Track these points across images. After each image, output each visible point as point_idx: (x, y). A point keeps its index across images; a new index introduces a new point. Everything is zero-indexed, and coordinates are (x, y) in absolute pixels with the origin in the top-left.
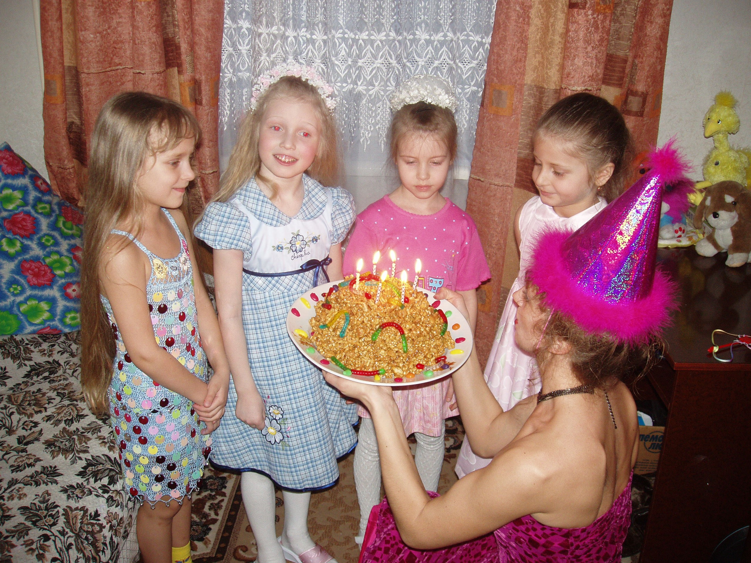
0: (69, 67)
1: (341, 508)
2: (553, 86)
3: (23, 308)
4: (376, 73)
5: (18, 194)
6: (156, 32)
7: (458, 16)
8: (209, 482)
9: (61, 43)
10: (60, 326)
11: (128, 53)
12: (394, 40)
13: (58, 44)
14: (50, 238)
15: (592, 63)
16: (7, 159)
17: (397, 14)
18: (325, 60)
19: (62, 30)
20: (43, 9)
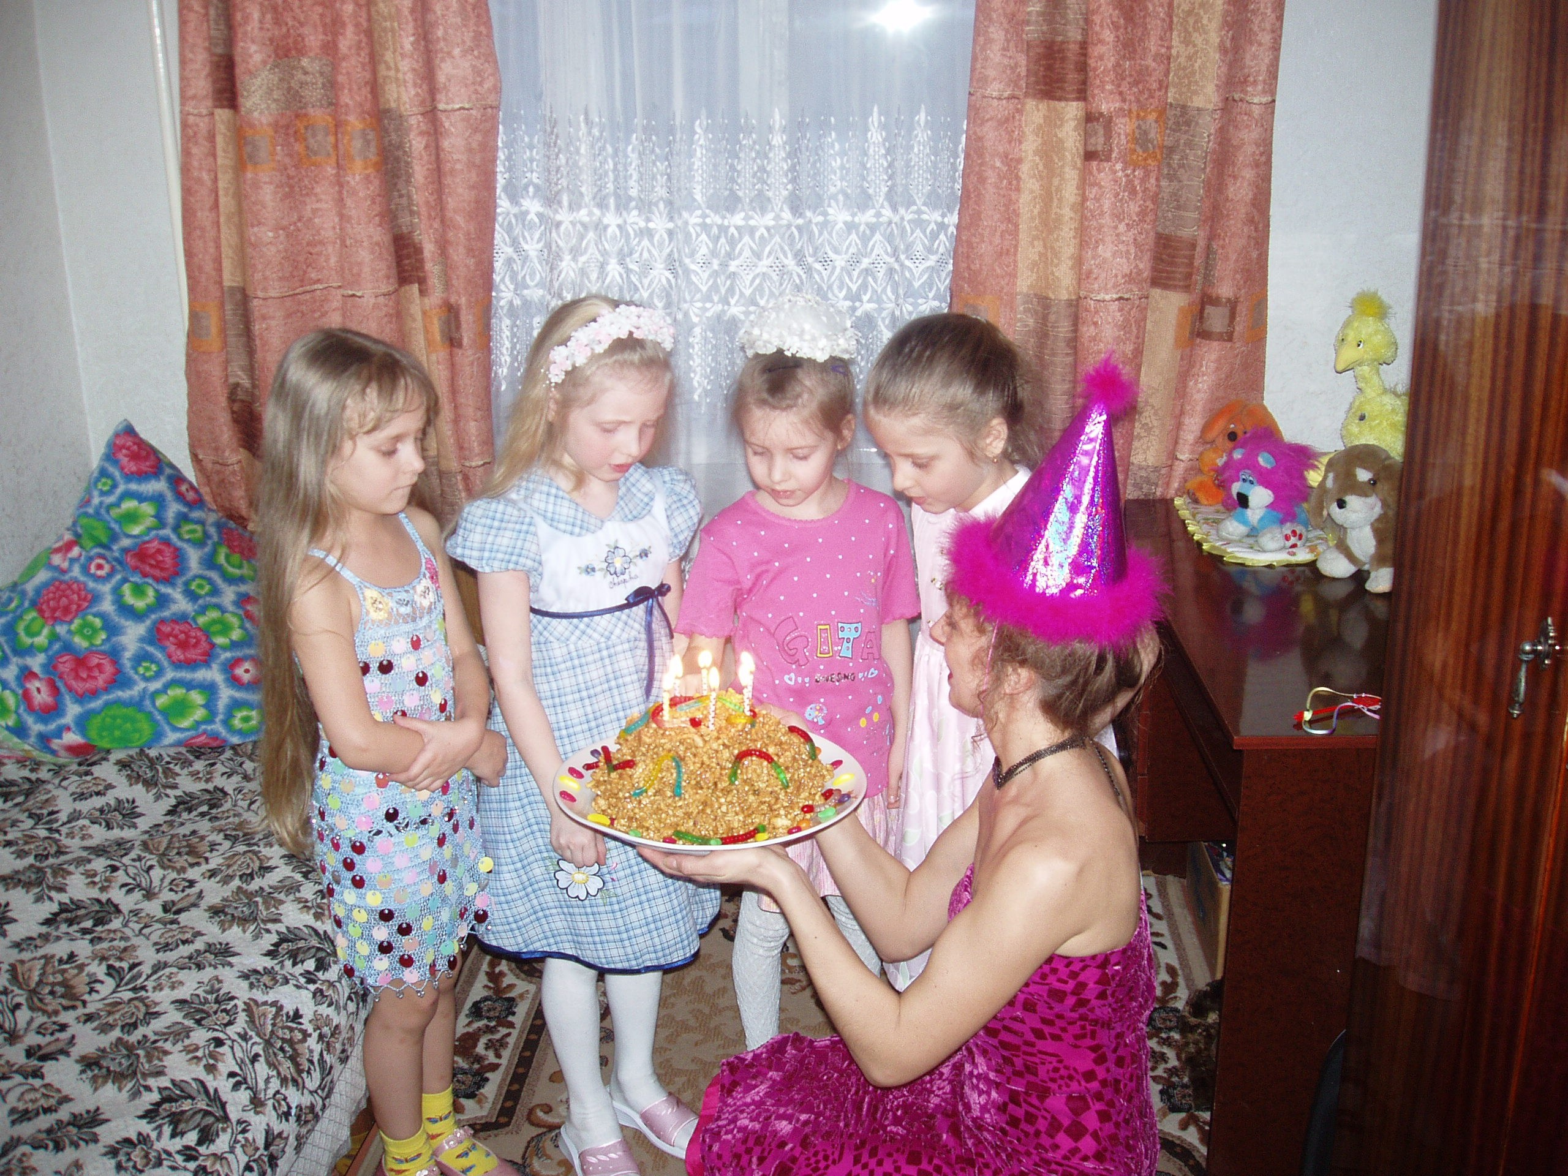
0: (231, 288)
1: (716, 1043)
2: (1064, 296)
3: (161, 701)
4: (760, 284)
5: (148, 509)
6: (380, 225)
7: (900, 180)
8: (485, 1006)
9: (218, 247)
10: (223, 732)
11: (333, 261)
12: (789, 226)
13: (212, 250)
14: (204, 582)
15: (1128, 252)
16: (128, 449)
17: (794, 180)
18: (672, 264)
19: (219, 227)
20: (187, 192)
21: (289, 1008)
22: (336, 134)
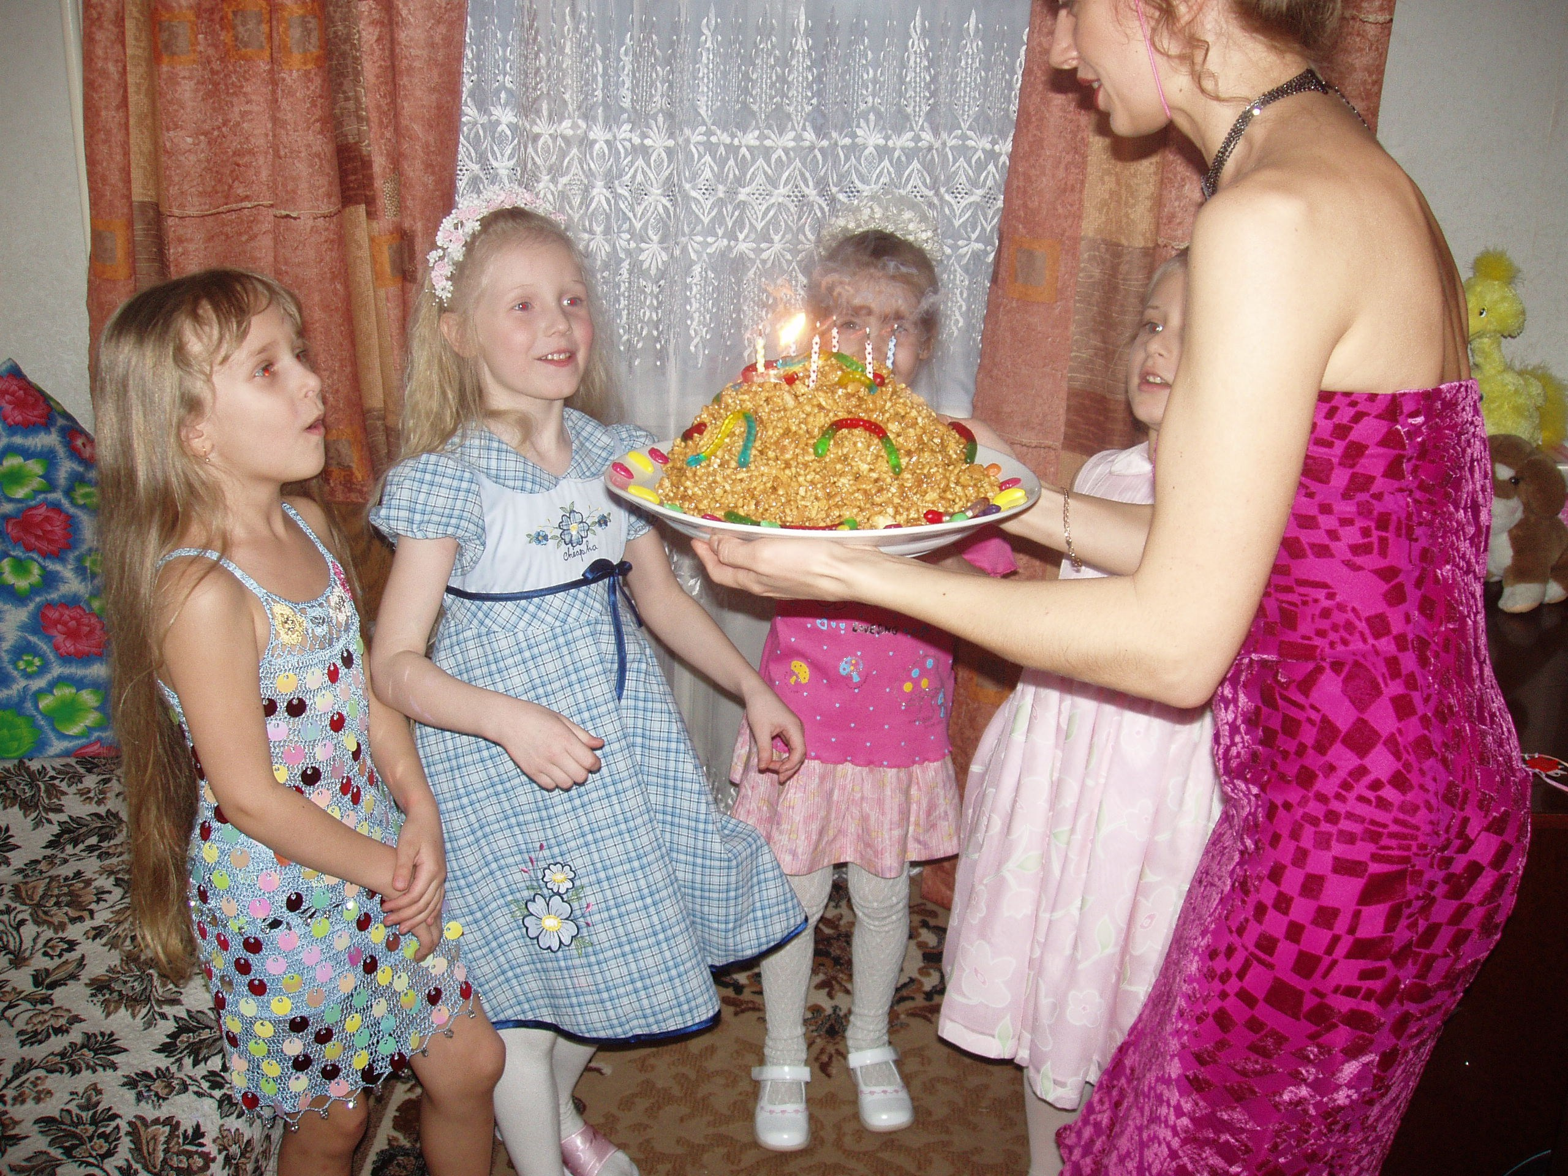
0: (143, 204)
1: (706, 1119)
2: (1139, 242)
3: (45, 703)
4: (775, 216)
5: (36, 467)
6: (321, 132)
7: (943, 97)
9: (126, 154)
11: (264, 174)
12: (812, 148)
13: (118, 158)
16: (13, 394)
17: (819, 94)
18: (671, 188)
19: (127, 129)
20: (89, 85)
21: (187, 1125)
22: (271, 21)
